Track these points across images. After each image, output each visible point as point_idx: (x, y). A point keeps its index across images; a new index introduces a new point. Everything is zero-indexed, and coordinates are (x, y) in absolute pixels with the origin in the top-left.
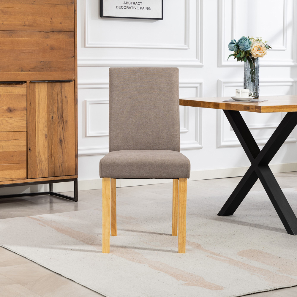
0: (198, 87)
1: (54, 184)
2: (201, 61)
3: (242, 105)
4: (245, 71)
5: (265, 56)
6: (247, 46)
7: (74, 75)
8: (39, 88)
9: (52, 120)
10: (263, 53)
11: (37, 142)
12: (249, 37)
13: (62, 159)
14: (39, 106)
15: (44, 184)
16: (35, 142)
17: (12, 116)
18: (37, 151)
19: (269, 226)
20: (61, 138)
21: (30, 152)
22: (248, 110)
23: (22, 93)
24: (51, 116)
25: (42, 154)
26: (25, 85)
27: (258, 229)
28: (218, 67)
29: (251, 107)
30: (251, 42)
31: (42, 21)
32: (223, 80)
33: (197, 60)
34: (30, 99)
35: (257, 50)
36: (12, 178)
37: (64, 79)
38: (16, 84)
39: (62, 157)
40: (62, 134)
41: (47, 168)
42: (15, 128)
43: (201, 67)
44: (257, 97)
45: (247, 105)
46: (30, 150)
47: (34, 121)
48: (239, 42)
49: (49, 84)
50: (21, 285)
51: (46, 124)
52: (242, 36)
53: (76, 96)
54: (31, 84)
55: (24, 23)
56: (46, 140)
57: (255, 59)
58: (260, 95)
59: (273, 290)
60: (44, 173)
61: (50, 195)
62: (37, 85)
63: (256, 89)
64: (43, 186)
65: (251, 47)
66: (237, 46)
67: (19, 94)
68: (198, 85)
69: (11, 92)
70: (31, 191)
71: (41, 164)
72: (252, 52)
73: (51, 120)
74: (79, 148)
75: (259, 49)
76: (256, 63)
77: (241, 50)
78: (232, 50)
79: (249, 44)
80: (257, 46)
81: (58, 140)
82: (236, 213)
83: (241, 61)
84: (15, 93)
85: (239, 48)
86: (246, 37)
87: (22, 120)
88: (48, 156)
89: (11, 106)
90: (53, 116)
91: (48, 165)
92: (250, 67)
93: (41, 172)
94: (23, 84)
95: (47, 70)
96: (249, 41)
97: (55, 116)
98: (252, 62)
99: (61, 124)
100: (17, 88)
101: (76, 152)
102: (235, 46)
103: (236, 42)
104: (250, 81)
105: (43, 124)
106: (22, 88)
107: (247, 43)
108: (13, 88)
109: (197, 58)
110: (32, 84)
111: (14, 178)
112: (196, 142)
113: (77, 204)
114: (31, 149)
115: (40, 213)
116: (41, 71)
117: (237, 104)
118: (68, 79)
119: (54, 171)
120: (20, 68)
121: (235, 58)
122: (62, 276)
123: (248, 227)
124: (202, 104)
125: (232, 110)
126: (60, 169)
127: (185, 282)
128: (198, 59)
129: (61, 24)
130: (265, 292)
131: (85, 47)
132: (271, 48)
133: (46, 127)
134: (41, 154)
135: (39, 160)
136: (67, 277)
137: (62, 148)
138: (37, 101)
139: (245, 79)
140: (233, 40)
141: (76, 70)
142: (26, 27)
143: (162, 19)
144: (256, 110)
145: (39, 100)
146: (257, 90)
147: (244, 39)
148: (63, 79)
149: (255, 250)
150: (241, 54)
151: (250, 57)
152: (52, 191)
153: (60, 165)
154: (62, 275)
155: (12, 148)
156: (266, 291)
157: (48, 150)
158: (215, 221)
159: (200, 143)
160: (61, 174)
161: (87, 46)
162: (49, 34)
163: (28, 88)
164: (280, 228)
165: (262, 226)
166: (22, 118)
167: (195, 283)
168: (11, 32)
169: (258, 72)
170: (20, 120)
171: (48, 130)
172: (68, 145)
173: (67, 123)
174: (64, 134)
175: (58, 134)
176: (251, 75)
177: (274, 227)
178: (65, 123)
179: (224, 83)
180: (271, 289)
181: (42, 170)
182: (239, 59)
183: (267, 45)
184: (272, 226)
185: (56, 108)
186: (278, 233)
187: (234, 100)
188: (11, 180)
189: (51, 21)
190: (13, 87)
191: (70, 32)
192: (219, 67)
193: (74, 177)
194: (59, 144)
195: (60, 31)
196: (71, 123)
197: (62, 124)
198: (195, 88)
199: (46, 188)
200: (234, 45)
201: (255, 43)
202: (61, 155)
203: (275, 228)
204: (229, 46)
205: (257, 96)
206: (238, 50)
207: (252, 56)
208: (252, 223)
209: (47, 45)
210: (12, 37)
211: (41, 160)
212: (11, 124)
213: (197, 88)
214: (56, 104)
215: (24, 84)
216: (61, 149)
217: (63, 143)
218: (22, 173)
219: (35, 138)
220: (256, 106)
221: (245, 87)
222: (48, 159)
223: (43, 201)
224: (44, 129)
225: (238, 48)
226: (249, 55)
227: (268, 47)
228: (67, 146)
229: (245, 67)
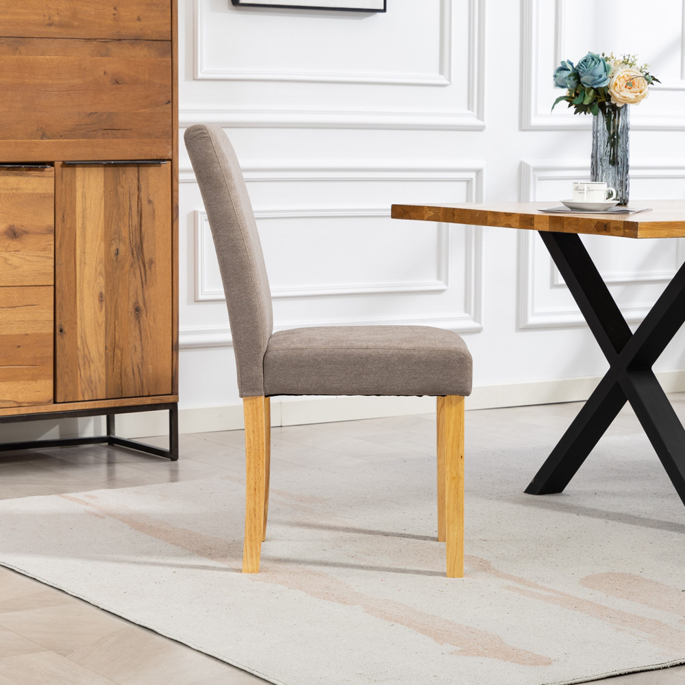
0: (472, 179)
1: (117, 416)
2: (480, 115)
3: (591, 220)
4: (594, 137)
5: (643, 101)
6: (600, 76)
7: (170, 147)
8: (84, 179)
9: (117, 259)
10: (638, 94)
11: (78, 313)
12: (603, 55)
13: (140, 355)
14: (83, 224)
15: (93, 418)
16: (75, 312)
17: (19, 247)
18: (78, 335)
19: (654, 518)
20: (137, 302)
21: (62, 338)
22: (604, 232)
23: (44, 192)
24: (113, 249)
25: (91, 341)
26: (51, 171)
27: (626, 525)
28: (521, 129)
29: (612, 225)
30: (609, 68)
31: (93, 13)
32: (532, 162)
33: (470, 112)
34: (62, 207)
35: (626, 87)
36: (16, 400)
37: (147, 158)
38: (30, 169)
39: (139, 348)
40: (140, 292)
41: (103, 377)
42: (27, 278)
43: (480, 129)
44: (624, 203)
45: (602, 220)
46: (61, 331)
47: (73, 261)
48: (579, 66)
49: (108, 169)
50: (58, 654)
51: (101, 268)
52: (587, 53)
53: (174, 199)
54: (65, 169)
55: (49, 19)
56: (101, 307)
57: (619, 109)
58: (631, 198)
59: (671, 667)
60: (96, 389)
61: (109, 444)
62: (79, 170)
63: (622, 182)
64: (92, 420)
65: (609, 79)
66: (576, 75)
67: (37, 194)
68: (473, 175)
69: (17, 189)
70: (61, 435)
71: (89, 367)
72: (612, 91)
73: (114, 258)
74: (181, 328)
75: (630, 84)
76: (623, 119)
77: (585, 85)
78: (563, 87)
79: (605, 71)
80: (624, 77)
81: (130, 307)
82: (569, 488)
83: (585, 114)
84: (25, 192)
85: (579, 82)
86: (598, 55)
87: (42, 257)
88: (106, 348)
89: (17, 223)
90: (117, 250)
91: (107, 369)
92: (607, 128)
93: (89, 386)
94: (46, 169)
95: (103, 135)
96: (606, 63)
97: (124, 249)
98: (613, 116)
99: (138, 268)
100: (32, 178)
101: (175, 337)
102: (569, 76)
103: (573, 66)
104: (606, 164)
105: (94, 267)
106: (44, 180)
107: (600, 70)
108: (20, 178)
109: (470, 107)
110: (68, 170)
111: (23, 401)
112: (467, 315)
113: (177, 466)
114: (66, 329)
115: (86, 486)
116: (89, 138)
117: (578, 218)
118: (155, 158)
119: (121, 384)
120: (38, 130)
121: (569, 106)
122: (157, 633)
123: (602, 521)
124: (490, 218)
125: (565, 231)
126: (134, 380)
127: (458, 648)
128: (473, 110)
129: (139, 23)
130: (652, 670)
131: (194, 79)
132: (657, 80)
133: (102, 275)
134: (88, 342)
135: (85, 356)
136: (168, 636)
137: (140, 328)
138: (79, 210)
139: (595, 158)
140: (566, 61)
141: (175, 135)
142: (53, 29)
143: (384, 10)
144: (627, 231)
145: (84, 210)
146: (623, 185)
147: (593, 59)
148: (144, 158)
149: (622, 574)
150: (584, 96)
151: (607, 104)
152: (114, 434)
153: (136, 368)
154: (156, 630)
155: (19, 328)
156: (656, 669)
157: (106, 333)
158: (521, 507)
159: (477, 318)
160: (138, 391)
161: (200, 75)
162: (110, 46)
163: (59, 179)
164: (681, 523)
165: (637, 518)
166: (42, 254)
167: (482, 650)
168: (18, 40)
169: (627, 142)
170: (38, 259)
171: (107, 285)
172: (156, 320)
173: (153, 265)
174: (146, 292)
175: (132, 292)
176: (609, 147)
177: (666, 520)
178: (147, 266)
179: (537, 169)
180: (668, 665)
181: (90, 382)
182: (581, 108)
183: (647, 74)
184: (661, 519)
185: (127, 229)
186: (675, 534)
187: (570, 210)
188: (16, 405)
189: (114, 14)
190: (21, 175)
191: (162, 42)
192: (523, 130)
193: (171, 399)
194: (133, 318)
195: (137, 40)
196: (162, 266)
197: (140, 268)
198: (465, 184)
199: (97, 428)
200: (569, 73)
201: (620, 69)
202: (138, 344)
203: (669, 523)
204: (555, 76)
205: (624, 200)
206: (578, 86)
207: (613, 102)
208: (611, 510)
209: (105, 73)
210: (20, 53)
211: (88, 356)
212: (16, 268)
213: (469, 181)
214: (126, 220)
215: (49, 168)
216: (138, 331)
217: (144, 314)
218: (43, 389)
219: (75, 303)
220: (625, 222)
221: (595, 176)
222: (106, 354)
223: (91, 458)
224: (96, 281)
225: (577, 80)
226: (604, 100)
227: (651, 80)
228: (152, 324)
229: (594, 128)
